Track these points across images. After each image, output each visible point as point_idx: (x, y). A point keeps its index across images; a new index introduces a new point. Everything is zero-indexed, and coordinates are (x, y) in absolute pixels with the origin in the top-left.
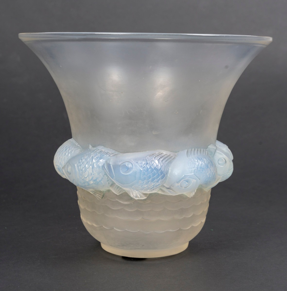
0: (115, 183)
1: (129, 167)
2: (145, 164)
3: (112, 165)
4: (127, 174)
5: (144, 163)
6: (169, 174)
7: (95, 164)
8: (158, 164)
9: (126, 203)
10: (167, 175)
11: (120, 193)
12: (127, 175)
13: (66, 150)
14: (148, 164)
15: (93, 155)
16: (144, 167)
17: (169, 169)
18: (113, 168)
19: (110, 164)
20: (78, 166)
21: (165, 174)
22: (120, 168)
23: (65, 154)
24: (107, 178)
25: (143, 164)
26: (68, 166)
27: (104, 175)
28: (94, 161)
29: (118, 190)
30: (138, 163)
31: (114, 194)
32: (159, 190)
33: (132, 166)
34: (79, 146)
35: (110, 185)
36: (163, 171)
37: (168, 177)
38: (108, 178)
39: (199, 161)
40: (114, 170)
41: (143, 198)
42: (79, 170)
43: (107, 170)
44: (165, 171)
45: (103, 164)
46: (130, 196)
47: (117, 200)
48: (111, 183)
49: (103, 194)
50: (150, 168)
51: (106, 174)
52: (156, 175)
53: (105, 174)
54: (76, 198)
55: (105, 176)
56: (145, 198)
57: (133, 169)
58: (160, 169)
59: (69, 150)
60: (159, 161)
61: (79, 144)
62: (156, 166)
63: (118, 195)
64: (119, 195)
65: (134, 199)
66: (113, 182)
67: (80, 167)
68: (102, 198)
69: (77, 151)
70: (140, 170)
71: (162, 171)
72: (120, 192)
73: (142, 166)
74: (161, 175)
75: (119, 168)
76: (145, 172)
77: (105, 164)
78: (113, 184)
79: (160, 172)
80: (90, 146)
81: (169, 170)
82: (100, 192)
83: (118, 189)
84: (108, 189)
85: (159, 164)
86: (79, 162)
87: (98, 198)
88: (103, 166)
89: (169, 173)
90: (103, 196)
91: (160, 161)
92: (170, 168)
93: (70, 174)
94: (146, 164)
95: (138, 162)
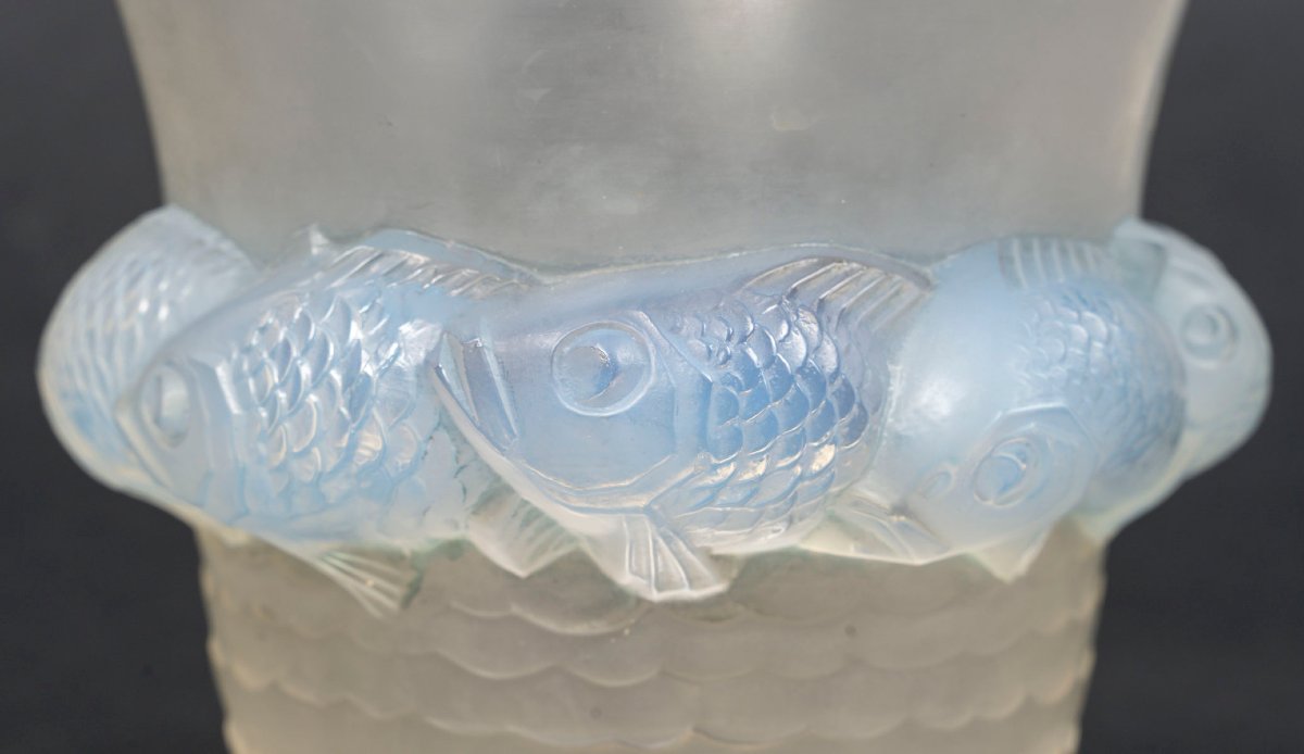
0: (509, 490)
1: (620, 360)
2: (729, 338)
3: (497, 356)
4: (609, 412)
5: (725, 335)
6: (892, 411)
7: (365, 356)
8: (821, 340)
9: (580, 629)
10: (882, 415)
11: (542, 562)
12: (608, 418)
13: (134, 282)
14: (753, 339)
15: (348, 295)
16: (728, 357)
17: (888, 375)
18: (506, 375)
19: (478, 351)
20: (238, 378)
21: (869, 409)
22: (555, 369)
23: (132, 307)
24: (453, 449)
25: (719, 338)
26: (159, 381)
27: (436, 429)
28: (356, 332)
29: (531, 540)
30: (684, 332)
31: (496, 570)
32: (818, 528)
33: (640, 356)
34: (226, 246)
35: (473, 500)
36: (854, 383)
37: (885, 434)
38: (458, 452)
39: (1088, 315)
40: (511, 391)
41: (705, 586)
42: (246, 403)
43: (456, 391)
44: (866, 386)
45: (422, 355)
46: (607, 582)
47: (516, 609)
48: (484, 487)
49: (410, 576)
50: (767, 366)
51: (445, 423)
52: (808, 418)
53: (439, 424)
54: (194, 622)
55: (443, 436)
56: (719, 587)
57: (649, 372)
58: (837, 372)
59: (157, 280)
60: (824, 319)
61: (226, 235)
62: (807, 356)
63: (522, 573)
64: (530, 577)
65: (640, 601)
66: (498, 478)
67: (251, 383)
68: (406, 602)
69: (218, 286)
70: (705, 379)
71: (846, 383)
72: (542, 550)
73: (710, 352)
74: (843, 414)
75: (551, 375)
76: (734, 392)
77: (437, 349)
78: (494, 497)
79: (833, 394)
80: (318, 241)
81: (888, 384)
82: (395, 558)
83: (530, 531)
84: (451, 534)
85: (826, 337)
86: (247, 350)
87: (377, 604)
88: (429, 367)
89: (894, 399)
90: (414, 589)
91: (829, 320)
92: (897, 369)
93: (177, 437)
94: (735, 340)
95: (680, 329)
